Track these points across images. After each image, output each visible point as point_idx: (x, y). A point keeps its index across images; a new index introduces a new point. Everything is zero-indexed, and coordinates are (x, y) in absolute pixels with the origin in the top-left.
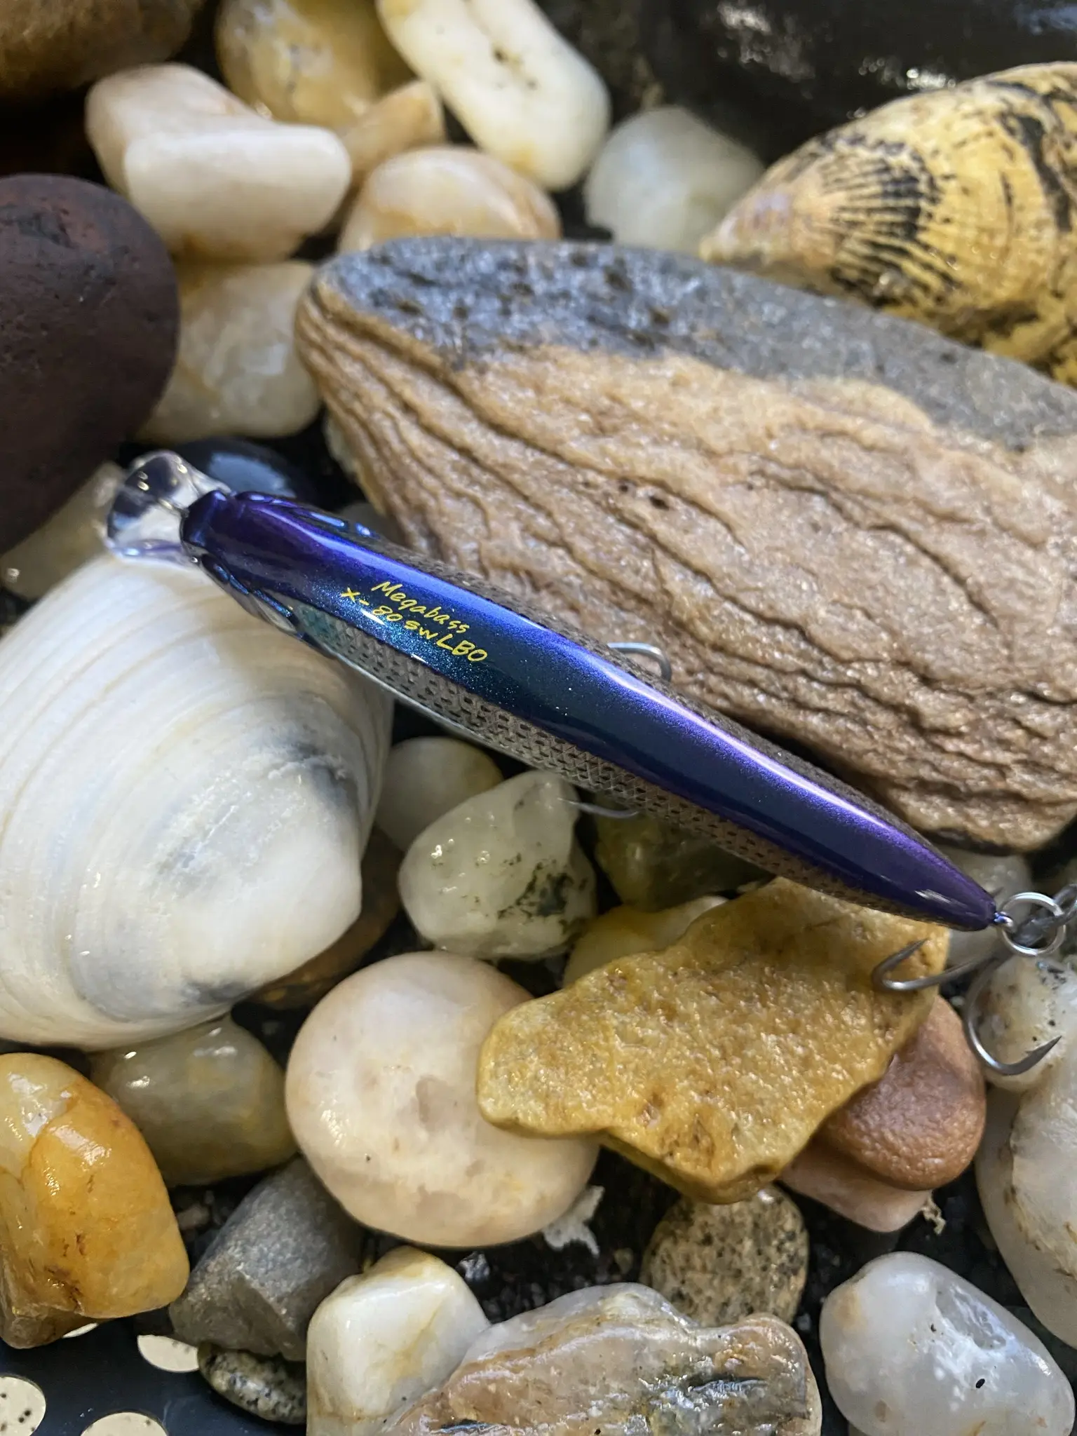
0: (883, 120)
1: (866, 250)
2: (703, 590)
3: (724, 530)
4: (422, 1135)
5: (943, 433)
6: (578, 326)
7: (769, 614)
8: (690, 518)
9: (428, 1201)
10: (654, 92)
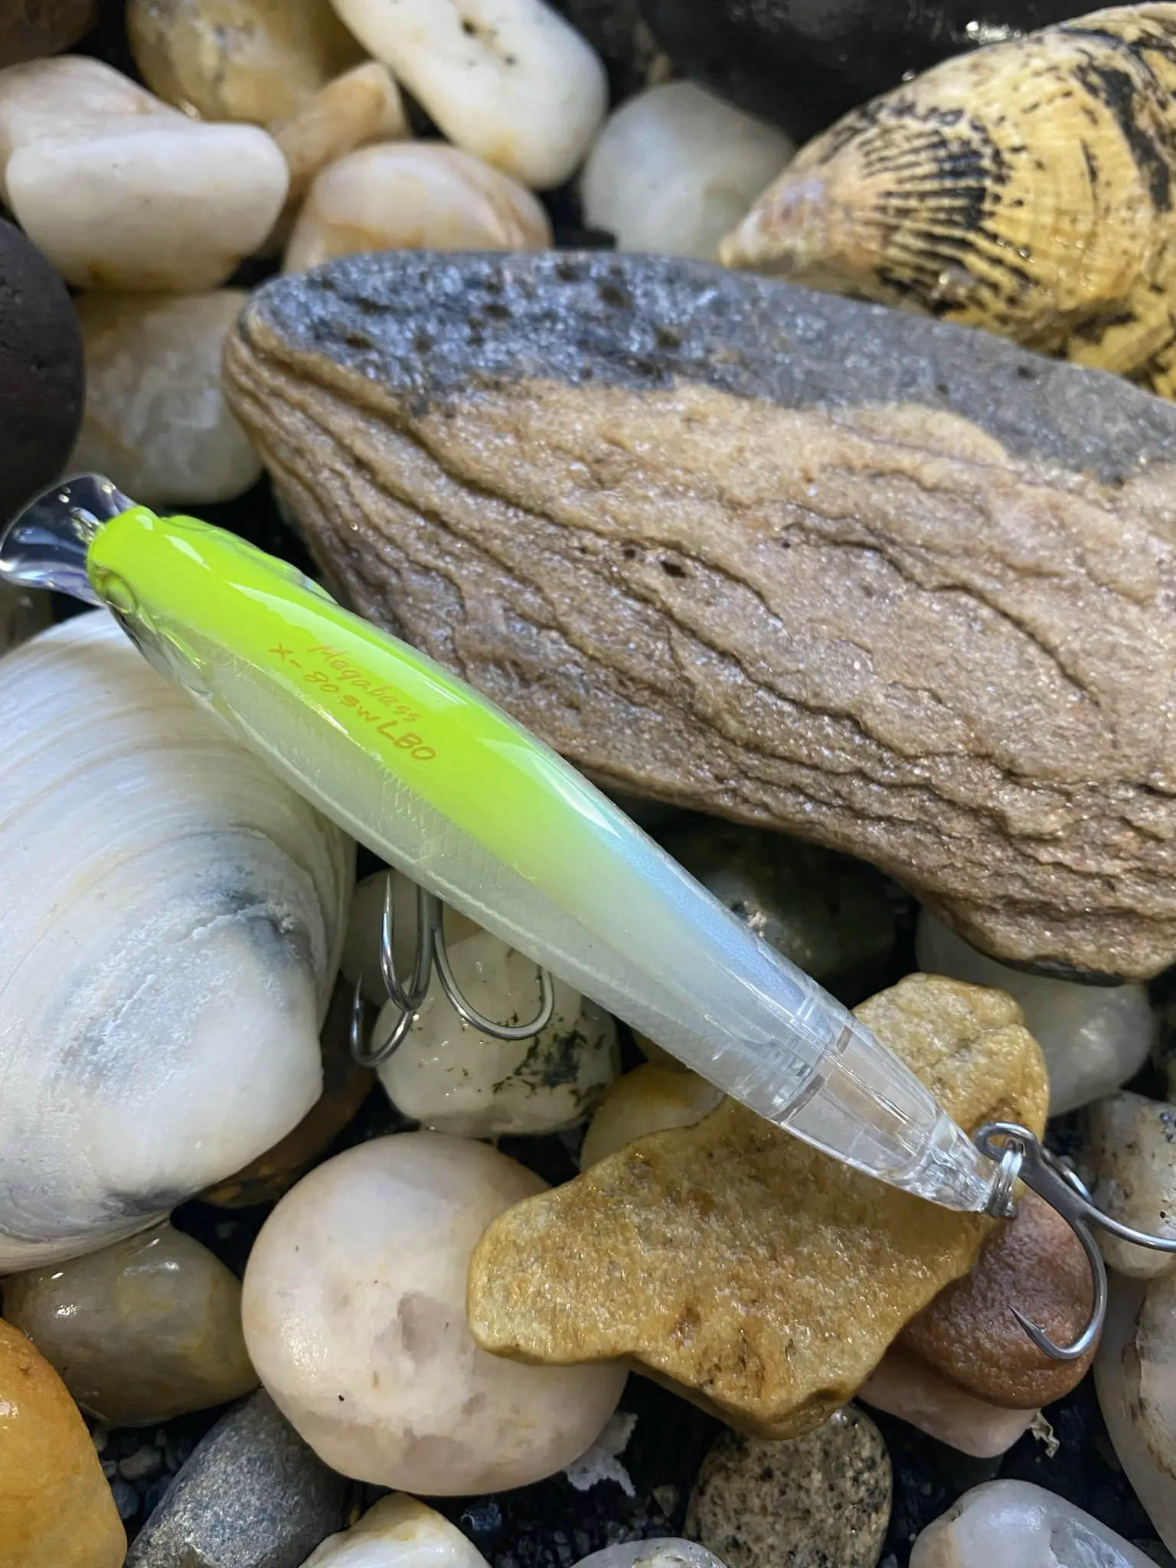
0: (933, 82)
1: (920, 244)
2: (730, 676)
3: (756, 601)
4: (407, 1365)
5: (1022, 466)
6: (566, 354)
7: (813, 702)
8: (713, 586)
9: (417, 1446)
10: (660, 65)
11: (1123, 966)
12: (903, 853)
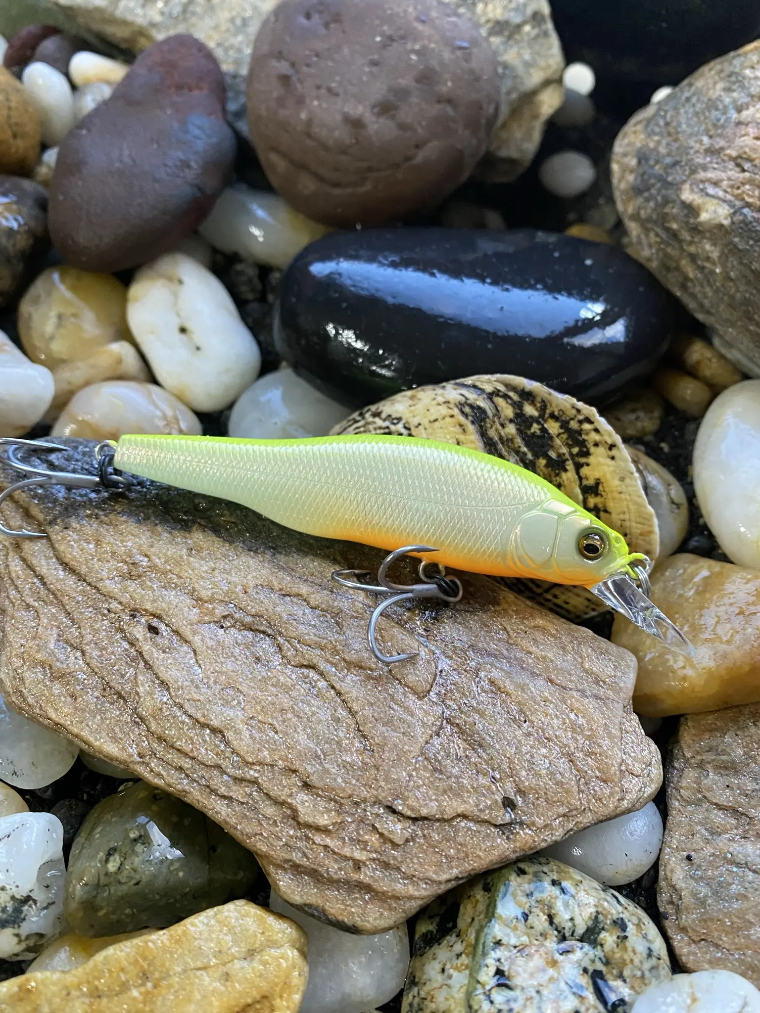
2: (162, 696)
3: (192, 654)
7: (202, 720)
8: (171, 642)
11: (358, 921)
12: (233, 821)
